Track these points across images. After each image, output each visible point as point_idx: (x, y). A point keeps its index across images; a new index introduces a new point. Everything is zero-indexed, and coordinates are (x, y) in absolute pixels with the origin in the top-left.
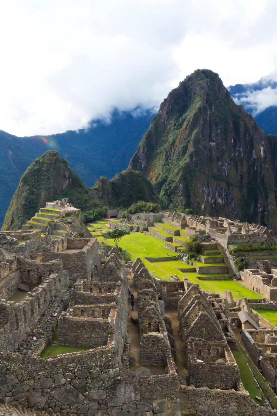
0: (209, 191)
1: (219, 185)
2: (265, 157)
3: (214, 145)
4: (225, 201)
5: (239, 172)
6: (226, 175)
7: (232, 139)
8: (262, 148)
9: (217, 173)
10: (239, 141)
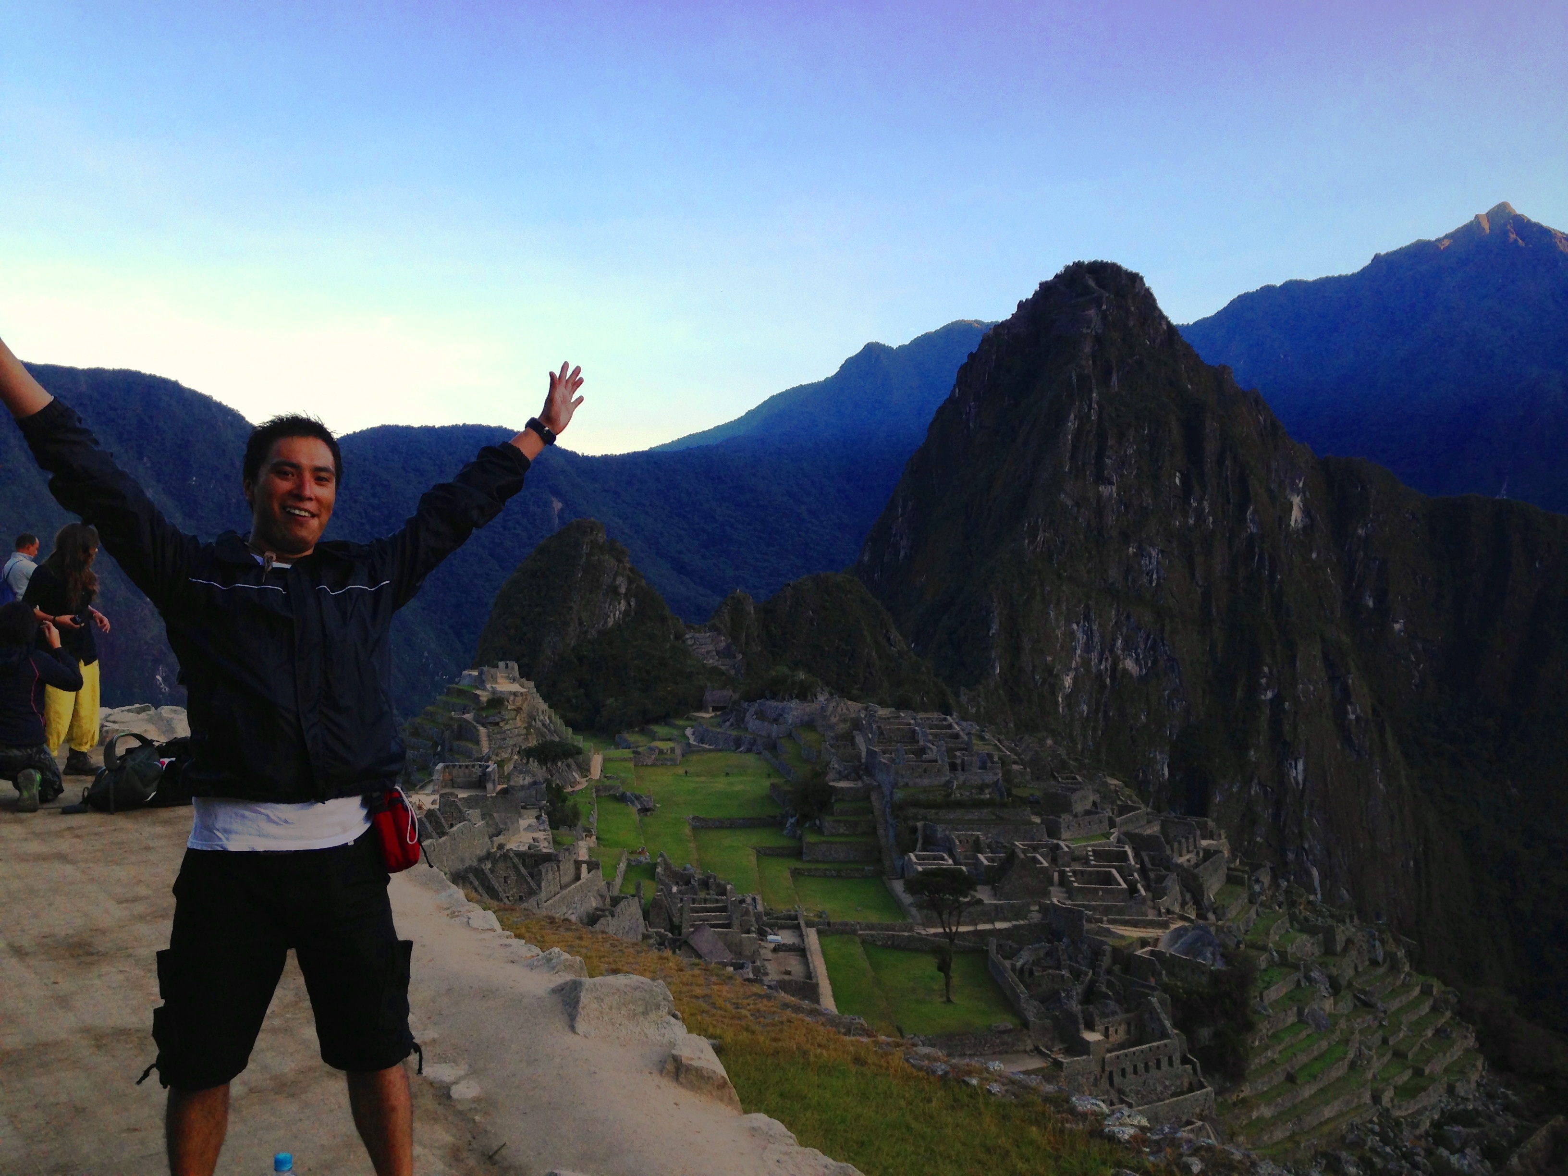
0: (1091, 633)
2: (1308, 529)
3: (1111, 494)
4: (1149, 665)
5: (1198, 576)
6: (1154, 584)
7: (1178, 474)
8: (1296, 500)
9: (1120, 578)
10: (1203, 483)
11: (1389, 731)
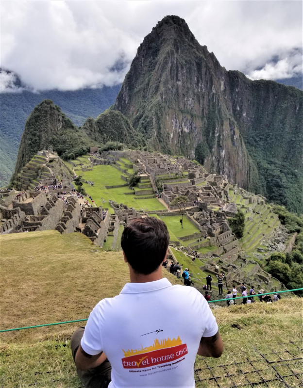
0: (177, 122)
1: (185, 117)
2: (225, 90)
3: (180, 84)
4: (190, 129)
6: (191, 108)
7: (196, 77)
8: (222, 83)
9: (183, 107)
10: (201, 79)
11: (243, 141)
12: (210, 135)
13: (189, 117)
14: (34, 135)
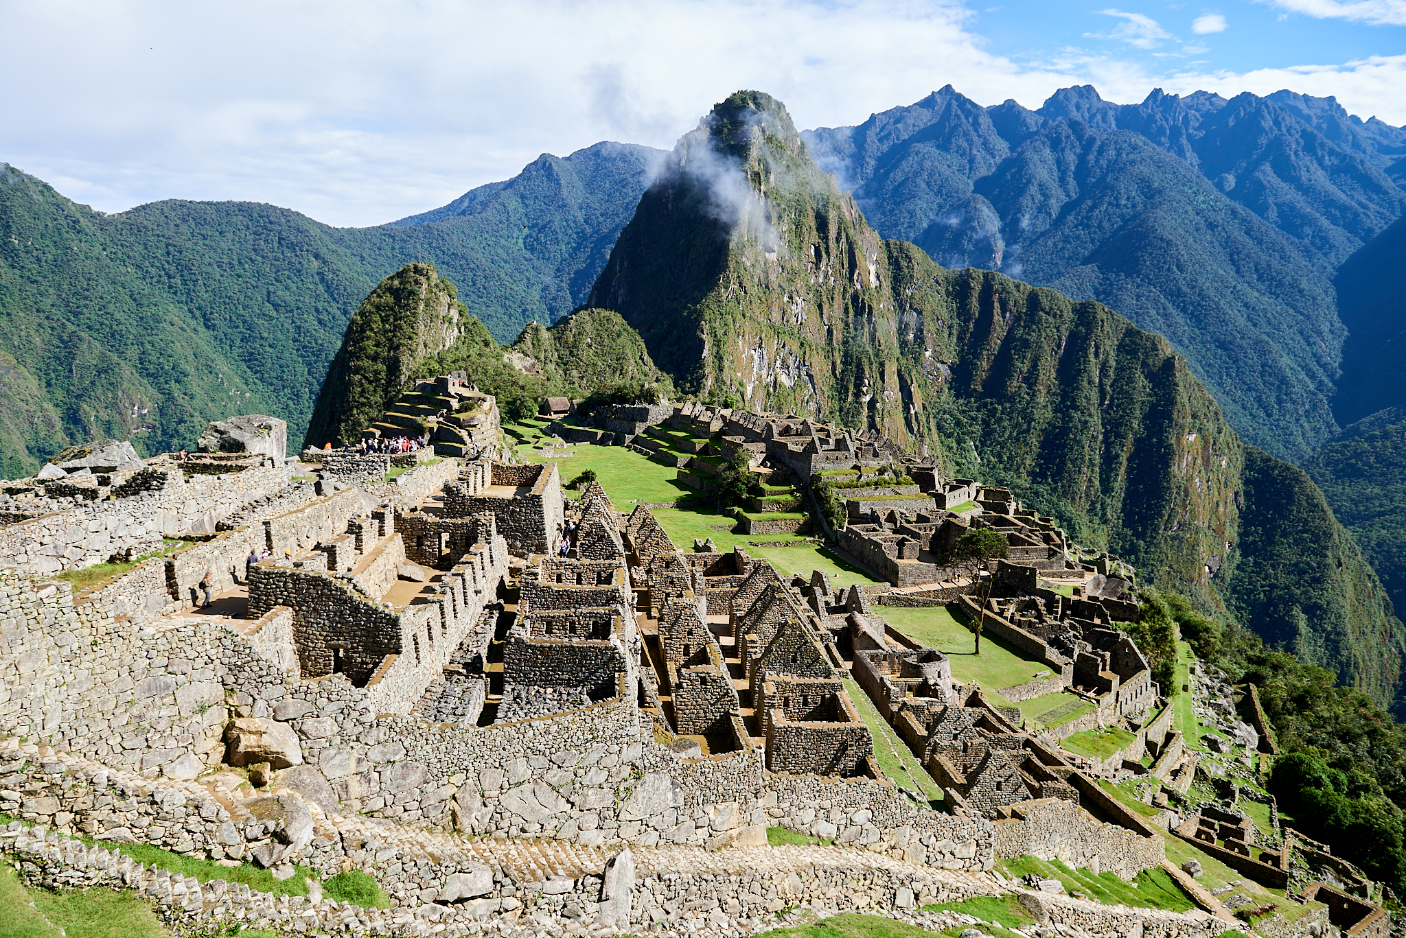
0: (763, 357)
1: (784, 347)
2: (879, 287)
4: (796, 379)
5: (825, 317)
6: (799, 323)
7: (813, 247)
8: (872, 269)
9: (779, 318)
10: (828, 253)
11: (931, 419)
12: (849, 399)
13: (795, 347)
14: (375, 358)
